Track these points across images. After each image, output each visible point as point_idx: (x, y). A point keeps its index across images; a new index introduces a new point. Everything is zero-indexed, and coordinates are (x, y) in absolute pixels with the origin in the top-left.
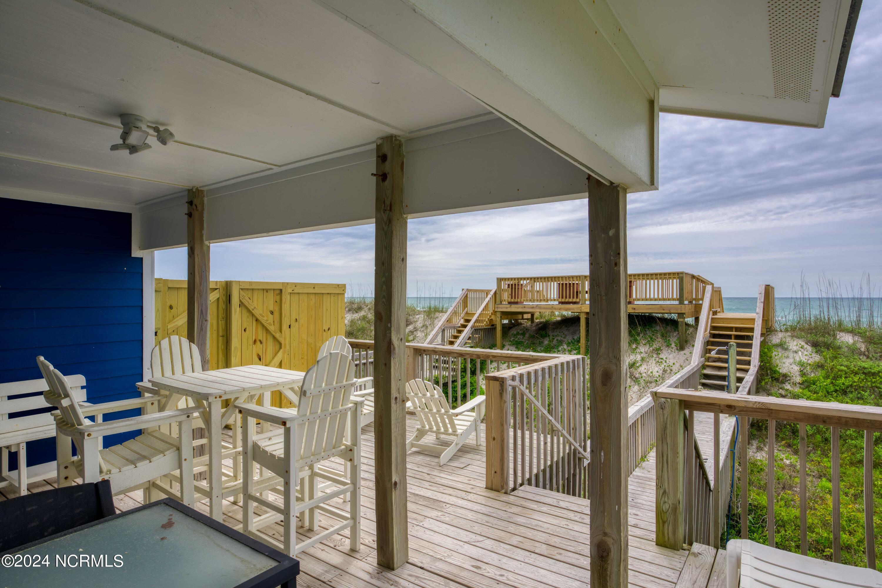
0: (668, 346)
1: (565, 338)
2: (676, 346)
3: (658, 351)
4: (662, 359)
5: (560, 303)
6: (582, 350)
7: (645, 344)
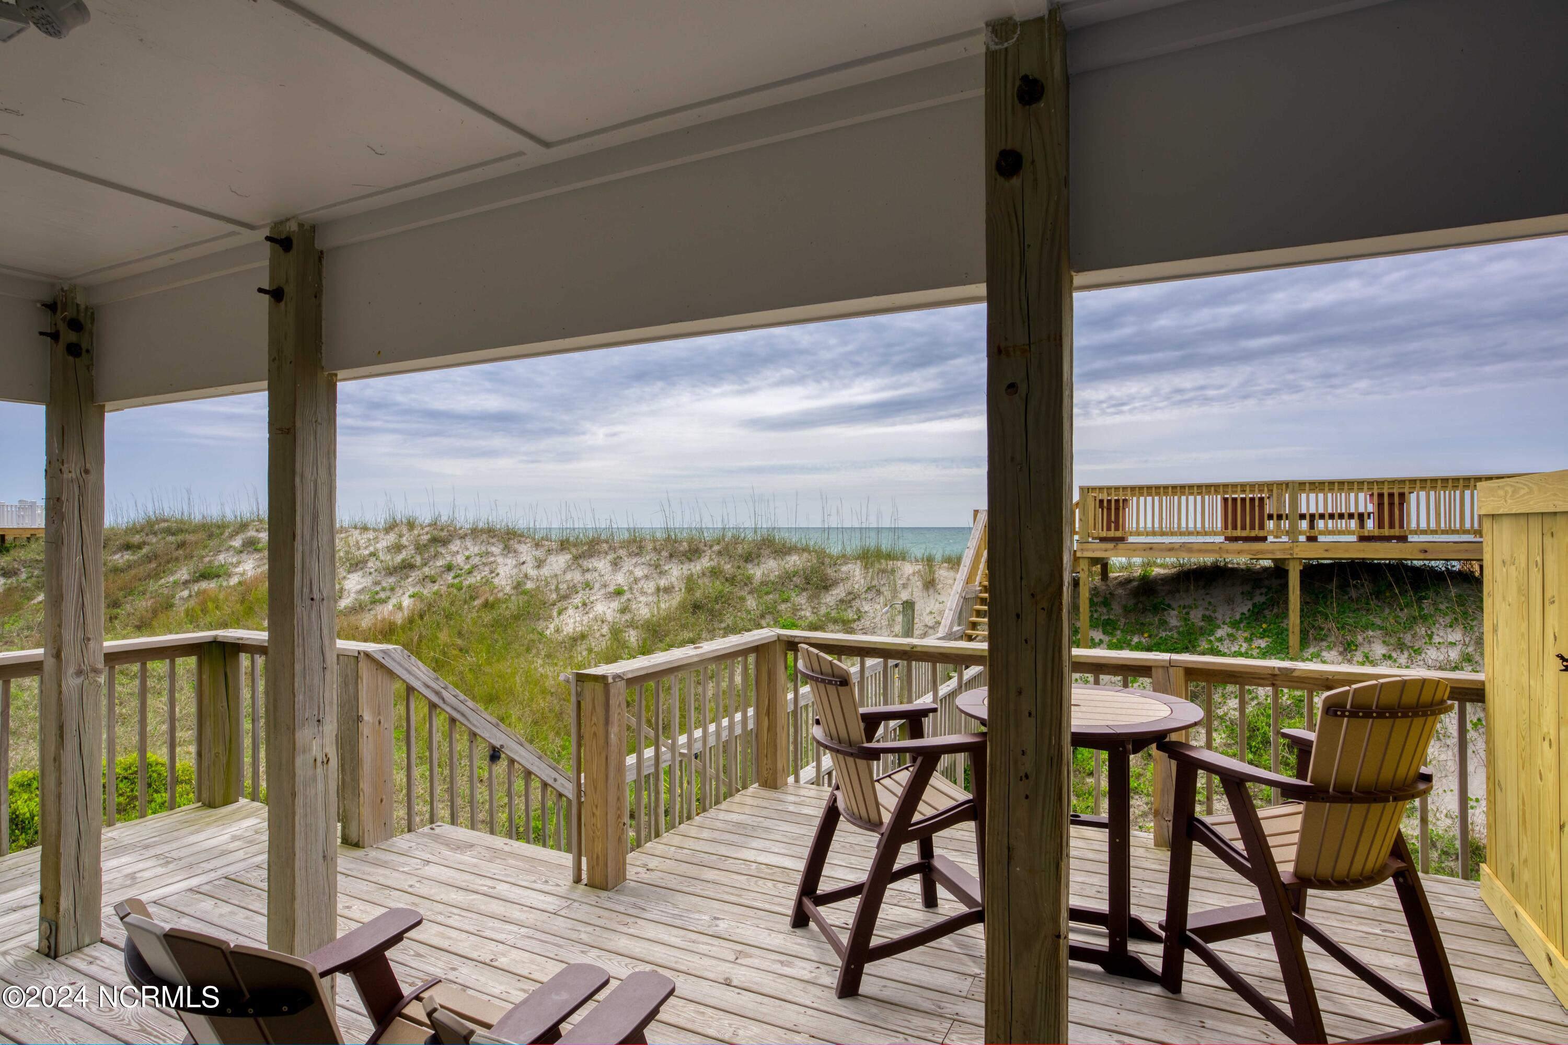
1: (1215, 611)
5: (1227, 539)
6: (1294, 639)
7: (1451, 626)
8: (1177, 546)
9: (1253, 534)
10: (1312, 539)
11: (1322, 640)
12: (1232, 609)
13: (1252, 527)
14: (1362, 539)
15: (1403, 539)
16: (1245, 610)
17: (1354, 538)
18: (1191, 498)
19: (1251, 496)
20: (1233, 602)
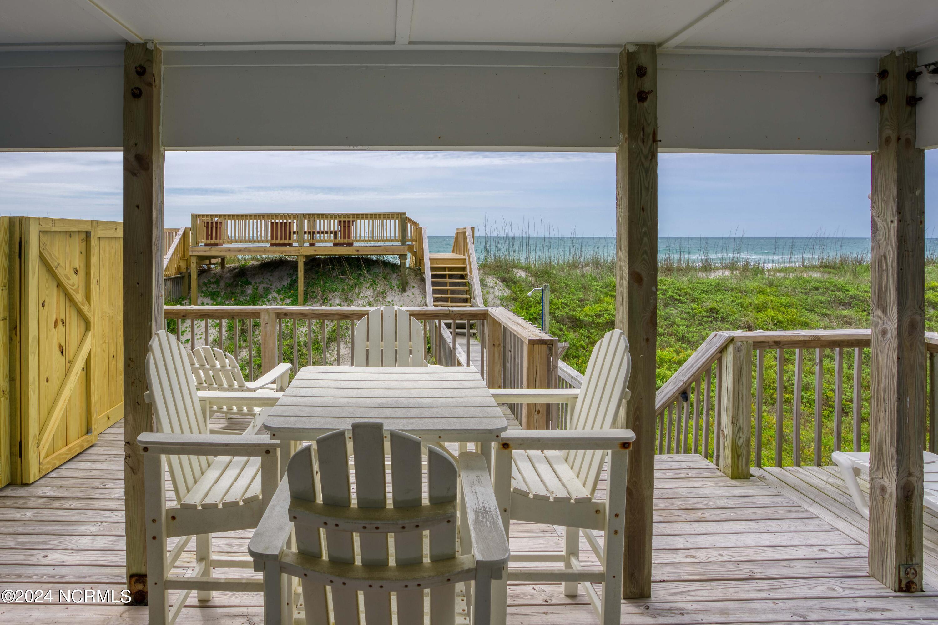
0: (391, 288)
1: (271, 285)
2: (398, 288)
3: (383, 294)
4: (389, 302)
5: (272, 245)
6: (301, 298)
7: (368, 288)
8: (243, 249)
9: (282, 242)
10: (312, 244)
11: (315, 298)
12: (281, 284)
13: (286, 238)
14: (335, 244)
15: (350, 244)
16: (285, 284)
17: (331, 244)
18: (256, 223)
19: (285, 221)
20: (282, 279)
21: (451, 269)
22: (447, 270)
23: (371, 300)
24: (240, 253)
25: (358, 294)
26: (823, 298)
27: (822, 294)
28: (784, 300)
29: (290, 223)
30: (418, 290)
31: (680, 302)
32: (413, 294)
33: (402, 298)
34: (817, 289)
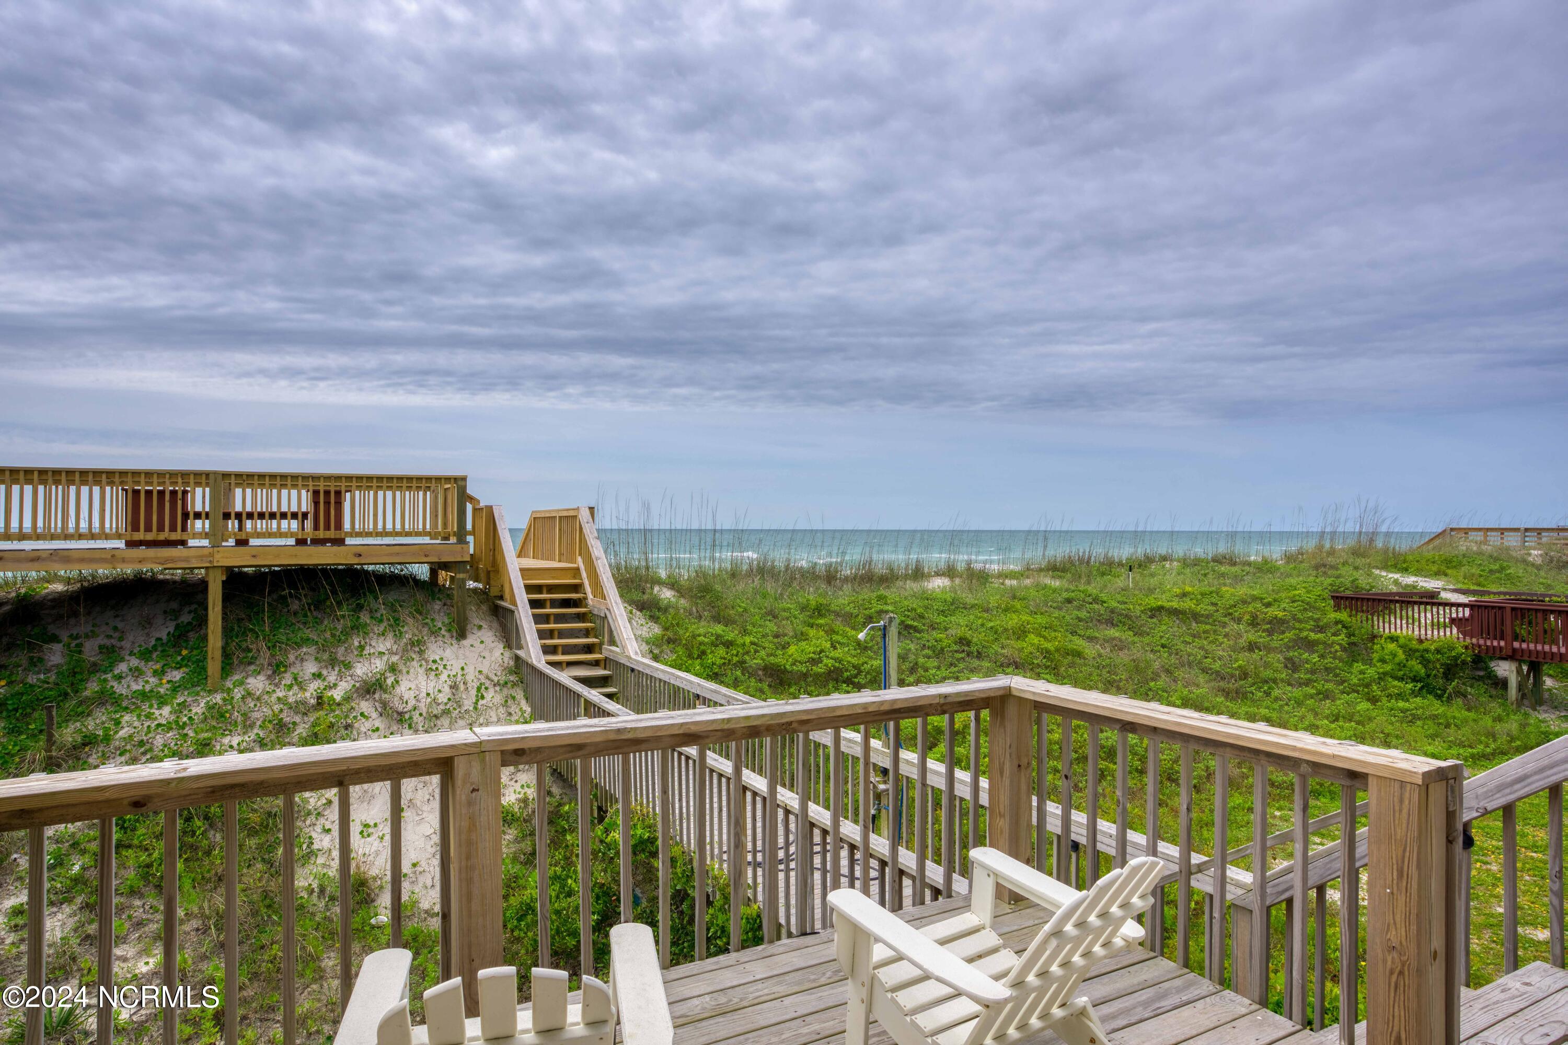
0: (435, 633)
1: (121, 639)
2: (449, 631)
3: (417, 645)
4: (434, 661)
5: (130, 544)
6: (214, 666)
7: (383, 634)
9: (162, 537)
10: (242, 543)
11: (250, 664)
12: (148, 635)
13: (173, 529)
14: (301, 542)
15: (340, 542)
16: (164, 635)
17: (292, 541)
18: (85, 490)
19: (171, 488)
20: (150, 624)
21: (551, 589)
22: (545, 590)
23: (395, 659)
24: (36, 564)
25: (361, 648)
26: (1083, 614)
27: (1079, 608)
28: (1040, 619)
29: (185, 493)
30: (490, 634)
31: (916, 630)
32: (482, 642)
33: (461, 651)
34: (1069, 601)
